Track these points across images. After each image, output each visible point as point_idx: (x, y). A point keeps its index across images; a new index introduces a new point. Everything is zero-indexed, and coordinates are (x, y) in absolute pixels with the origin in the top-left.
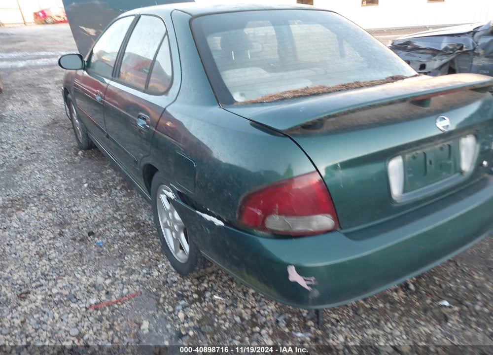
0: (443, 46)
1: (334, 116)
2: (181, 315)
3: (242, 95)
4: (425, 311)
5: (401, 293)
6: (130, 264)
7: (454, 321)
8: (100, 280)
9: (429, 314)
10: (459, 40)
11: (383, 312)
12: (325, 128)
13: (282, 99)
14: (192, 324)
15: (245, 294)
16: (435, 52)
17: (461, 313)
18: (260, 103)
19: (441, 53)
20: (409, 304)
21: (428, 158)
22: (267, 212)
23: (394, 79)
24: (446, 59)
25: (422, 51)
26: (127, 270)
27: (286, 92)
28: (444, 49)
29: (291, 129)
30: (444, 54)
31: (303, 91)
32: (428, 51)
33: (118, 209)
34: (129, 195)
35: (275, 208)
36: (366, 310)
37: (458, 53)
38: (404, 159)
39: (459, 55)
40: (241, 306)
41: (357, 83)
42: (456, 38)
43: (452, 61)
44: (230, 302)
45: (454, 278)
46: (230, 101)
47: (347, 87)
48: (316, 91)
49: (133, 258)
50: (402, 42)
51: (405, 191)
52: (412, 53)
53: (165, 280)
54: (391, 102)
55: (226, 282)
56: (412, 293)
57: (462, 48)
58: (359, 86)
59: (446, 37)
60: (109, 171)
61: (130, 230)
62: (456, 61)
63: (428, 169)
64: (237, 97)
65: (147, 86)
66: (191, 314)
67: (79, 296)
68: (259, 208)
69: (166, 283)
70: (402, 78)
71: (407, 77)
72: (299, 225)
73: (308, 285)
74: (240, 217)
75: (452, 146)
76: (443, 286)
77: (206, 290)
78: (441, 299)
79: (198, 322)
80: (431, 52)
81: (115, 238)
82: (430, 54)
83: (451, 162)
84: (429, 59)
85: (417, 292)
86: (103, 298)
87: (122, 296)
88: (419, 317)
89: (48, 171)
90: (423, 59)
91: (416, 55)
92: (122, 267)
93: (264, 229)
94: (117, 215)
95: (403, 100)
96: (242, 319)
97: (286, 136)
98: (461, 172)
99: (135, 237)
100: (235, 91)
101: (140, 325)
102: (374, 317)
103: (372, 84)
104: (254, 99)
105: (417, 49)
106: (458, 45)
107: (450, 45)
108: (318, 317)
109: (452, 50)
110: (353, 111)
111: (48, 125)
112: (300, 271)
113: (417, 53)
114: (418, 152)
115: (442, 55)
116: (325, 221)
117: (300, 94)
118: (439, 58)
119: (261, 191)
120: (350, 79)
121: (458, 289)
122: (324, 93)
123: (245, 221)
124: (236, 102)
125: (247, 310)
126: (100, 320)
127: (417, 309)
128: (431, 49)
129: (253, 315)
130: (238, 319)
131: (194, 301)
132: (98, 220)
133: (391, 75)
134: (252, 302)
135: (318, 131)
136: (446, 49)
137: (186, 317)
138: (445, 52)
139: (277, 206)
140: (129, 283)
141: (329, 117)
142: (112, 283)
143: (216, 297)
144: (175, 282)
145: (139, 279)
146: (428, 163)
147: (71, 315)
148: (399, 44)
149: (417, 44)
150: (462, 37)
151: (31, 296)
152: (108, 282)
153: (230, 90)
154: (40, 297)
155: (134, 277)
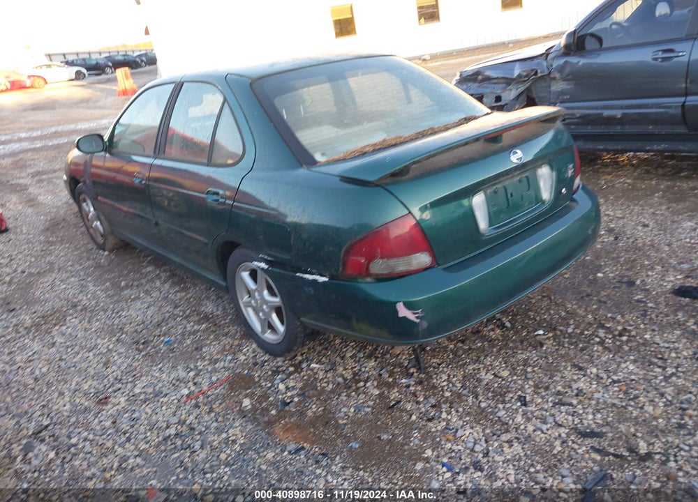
0: (516, 73)
1: (418, 162)
2: (282, 387)
3: (323, 154)
4: (522, 342)
5: (498, 331)
6: (211, 355)
7: (549, 345)
8: (182, 374)
9: (525, 343)
10: (532, 65)
11: (482, 349)
12: (411, 175)
13: (364, 154)
14: (295, 392)
15: (343, 358)
16: (509, 82)
17: (555, 337)
18: (344, 160)
19: (515, 82)
20: (506, 338)
21: (509, 192)
22: (371, 258)
23: (467, 120)
24: (522, 88)
25: (495, 81)
26: (209, 360)
27: (365, 147)
28: (518, 76)
29: (381, 179)
30: (519, 82)
31: (381, 143)
32: (502, 81)
33: (176, 307)
34: (184, 289)
35: (377, 253)
36: (465, 351)
37: (533, 79)
38: (486, 194)
39: (535, 81)
40: (341, 369)
41: (432, 129)
42: (528, 62)
43: (528, 89)
44: (329, 367)
45: (548, 310)
46: (312, 162)
47: (423, 135)
48: (394, 142)
49: (212, 349)
50: (471, 73)
51: (491, 224)
52: (485, 84)
53: (254, 361)
54: (466, 143)
55: (320, 352)
56: (508, 329)
57: (536, 73)
58: (433, 132)
59: (518, 64)
60: (150, 269)
61: (199, 323)
62: (533, 88)
63: (510, 201)
64: (319, 157)
65: (210, 159)
66: (291, 384)
67: (165, 391)
68: (362, 255)
69: (255, 364)
70: (475, 118)
71: (479, 117)
72: (401, 265)
73: (417, 318)
74: (344, 268)
75: (530, 177)
76: (538, 318)
77: (301, 362)
78: (536, 330)
79: (301, 389)
80: (505, 81)
81: (183, 334)
82: (503, 83)
83: (531, 192)
84: (504, 89)
85: (513, 327)
86: (193, 388)
87: (213, 383)
88: (516, 348)
89: (73, 279)
90: (498, 90)
91: (488, 86)
92: (203, 359)
93: (369, 275)
94: (176, 312)
95: (476, 139)
96: (345, 379)
97: (377, 186)
98: (543, 202)
99: (207, 329)
100: (316, 152)
101: (241, 403)
102: (474, 356)
103: (446, 128)
104: (336, 157)
105: (488, 79)
106: (532, 70)
107: (524, 71)
108: (419, 364)
109: (526, 76)
110: (434, 155)
111: (48, 229)
112: (409, 306)
113: (490, 83)
114: (499, 186)
115: (517, 83)
116: (423, 259)
117: (379, 147)
118: (514, 87)
119: (361, 240)
120: (425, 126)
121: (551, 319)
122: (402, 143)
123: (350, 271)
124: (319, 162)
125: (348, 371)
126: (197, 406)
127: (514, 341)
128: (503, 78)
129: (355, 374)
130: (340, 380)
131: (291, 374)
132: (156, 320)
133: (464, 116)
134: (351, 363)
135: (406, 177)
136: (520, 76)
137: (287, 388)
138: (519, 80)
139: (379, 251)
140: (215, 370)
141: (414, 163)
142: (197, 375)
143: (313, 365)
144: (266, 361)
145: (226, 365)
146: (509, 195)
147: (164, 408)
148: (468, 76)
149: (488, 73)
150: (536, 61)
151: (112, 400)
152: (192, 374)
153: (311, 151)
154: (122, 400)
155: (220, 365)
